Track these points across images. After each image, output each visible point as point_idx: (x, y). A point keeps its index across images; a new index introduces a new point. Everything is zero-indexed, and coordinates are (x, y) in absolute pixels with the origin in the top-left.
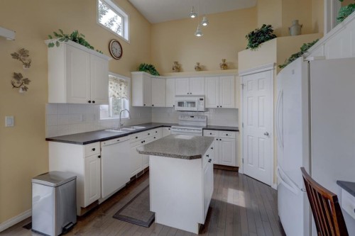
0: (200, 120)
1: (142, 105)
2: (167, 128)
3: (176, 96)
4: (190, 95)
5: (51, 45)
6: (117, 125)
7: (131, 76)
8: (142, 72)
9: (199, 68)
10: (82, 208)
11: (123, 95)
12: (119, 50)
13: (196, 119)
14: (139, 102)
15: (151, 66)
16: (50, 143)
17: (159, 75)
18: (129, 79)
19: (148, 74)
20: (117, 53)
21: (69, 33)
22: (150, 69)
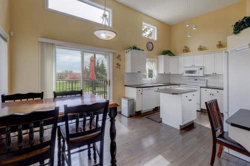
0: (201, 82)
1: (163, 73)
2: (178, 86)
3: (184, 67)
4: (193, 66)
5: (127, 52)
6: (150, 82)
7: (158, 58)
8: (163, 56)
9: (201, 49)
10: (136, 112)
11: (153, 68)
12: (152, 46)
13: (198, 81)
14: (162, 71)
15: (169, 51)
16: (126, 87)
17: (174, 55)
18: (156, 60)
19: (167, 56)
20: (151, 48)
21: (132, 46)
22: (168, 53)
